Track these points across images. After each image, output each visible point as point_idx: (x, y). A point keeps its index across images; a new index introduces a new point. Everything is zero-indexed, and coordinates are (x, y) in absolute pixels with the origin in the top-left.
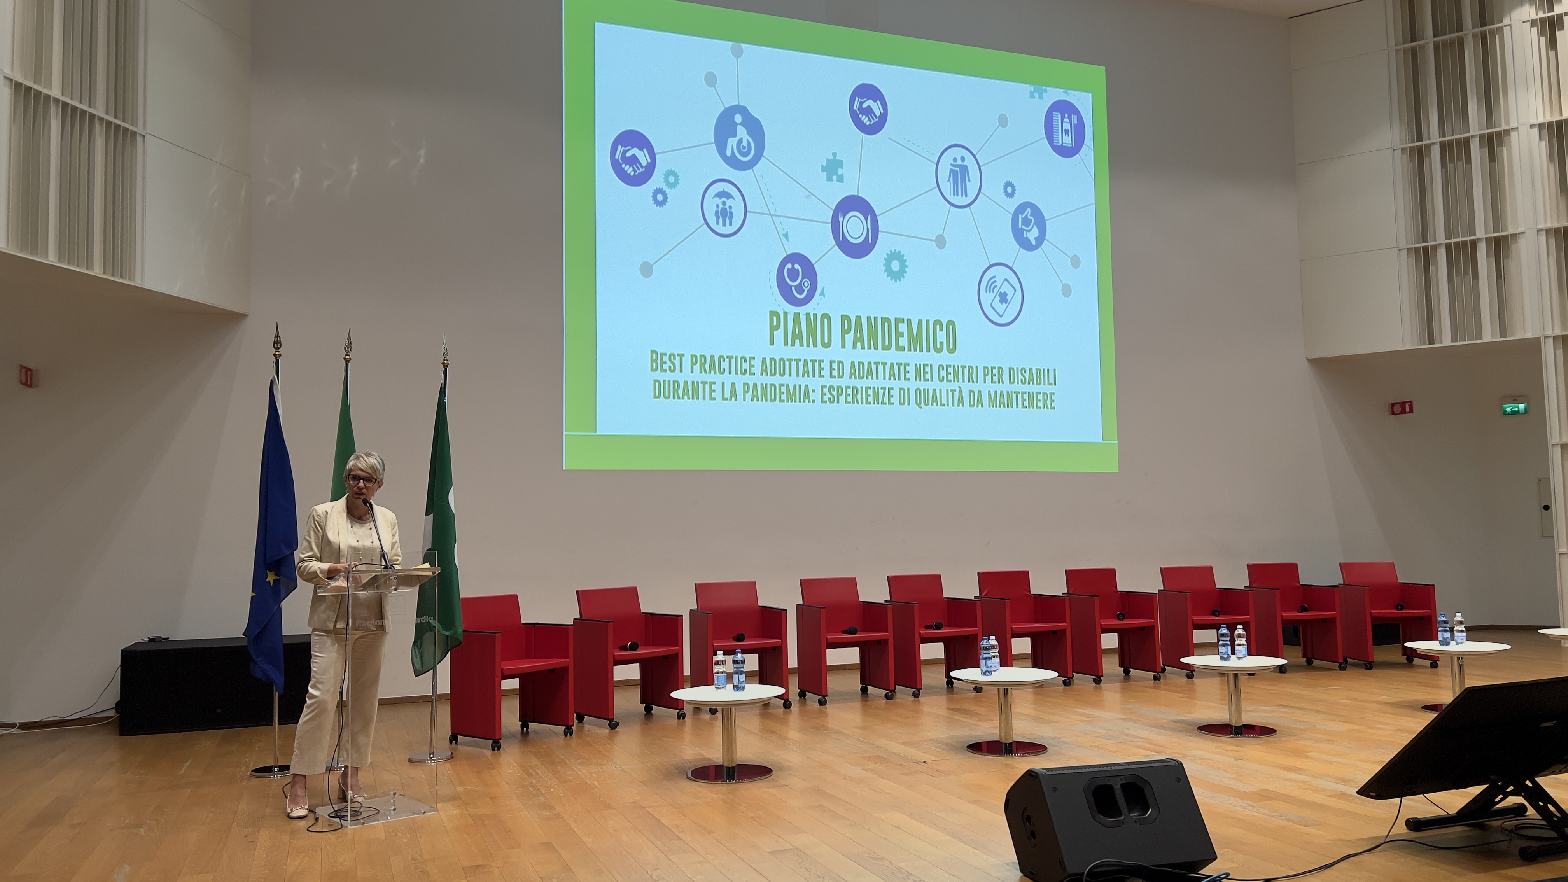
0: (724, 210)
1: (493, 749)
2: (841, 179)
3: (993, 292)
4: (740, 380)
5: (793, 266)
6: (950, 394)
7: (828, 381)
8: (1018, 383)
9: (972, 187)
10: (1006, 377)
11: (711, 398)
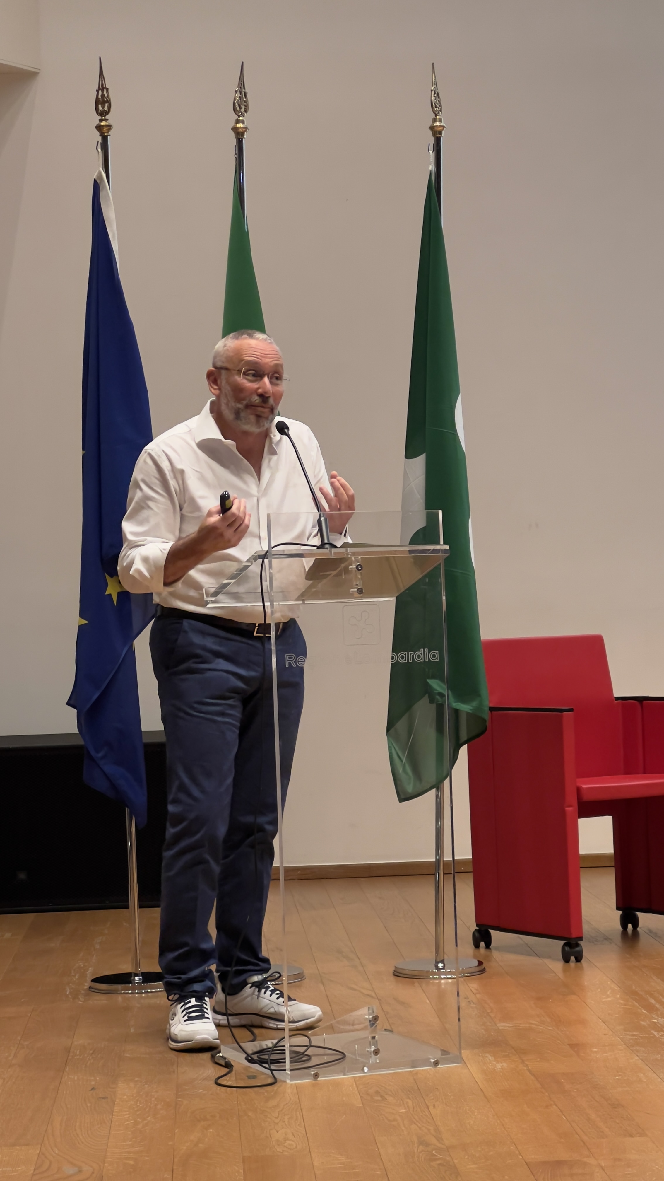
1: (567, 960)
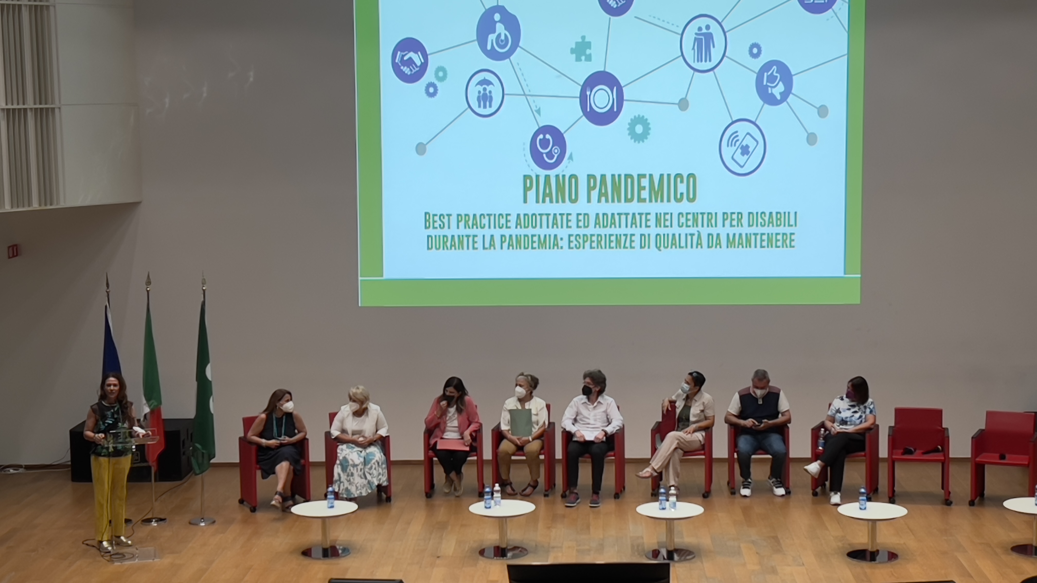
0: (485, 94)
2: (589, 58)
3: (735, 145)
4: (497, 233)
5: (544, 136)
6: (689, 238)
7: (574, 231)
8: (757, 226)
10: (745, 221)
11: (474, 248)
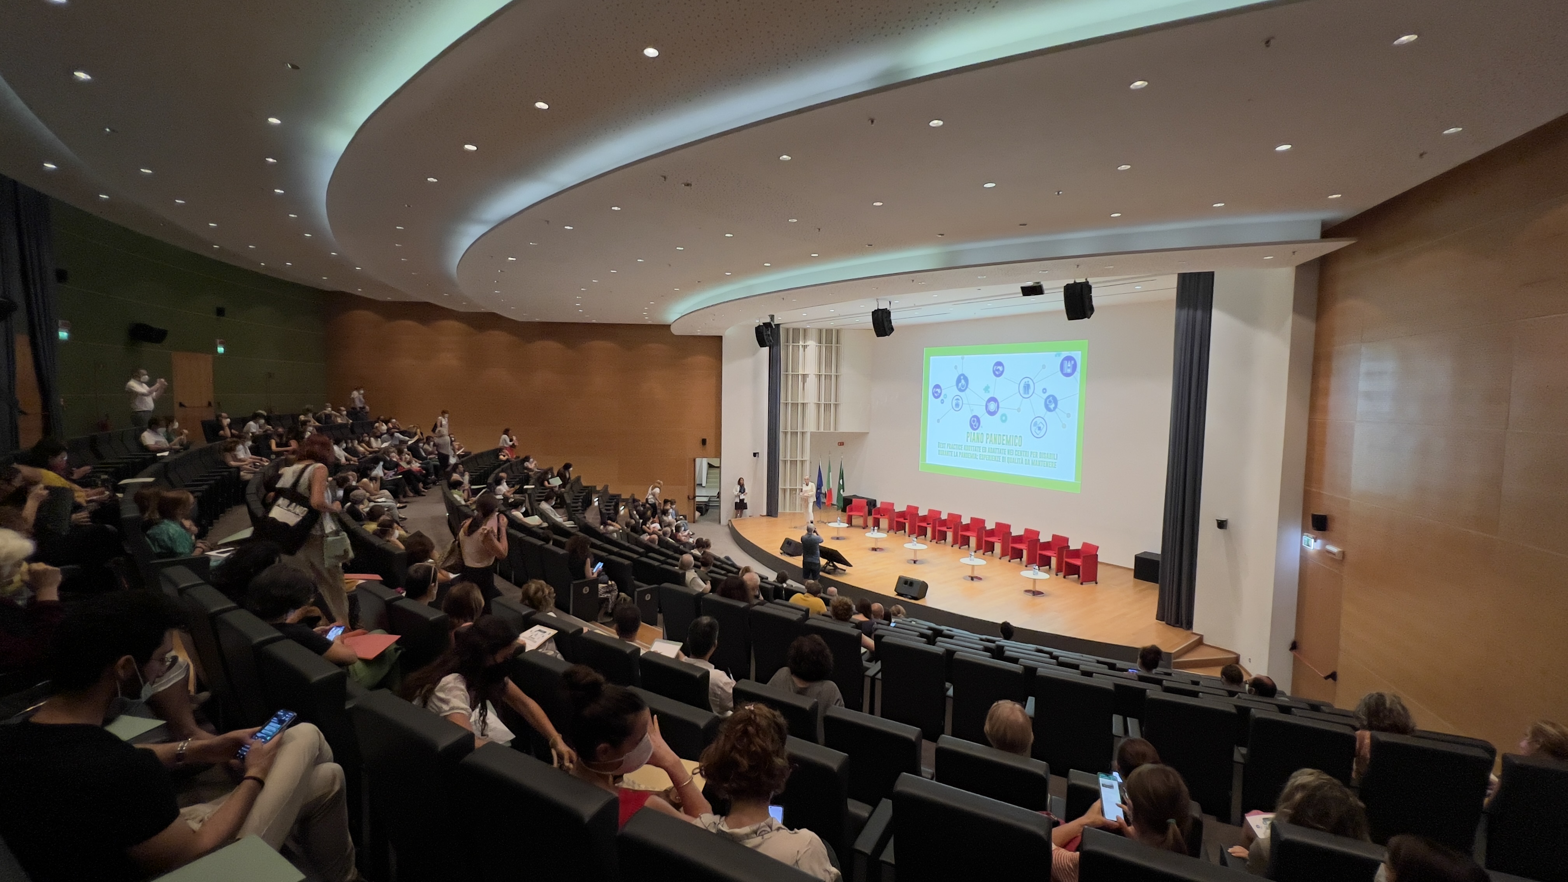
0: (957, 404)
2: (989, 392)
3: (1036, 426)
5: (974, 419)
6: (1018, 460)
7: (981, 453)
8: (1043, 458)
9: (1031, 391)
10: (1038, 456)
11: (950, 456)
